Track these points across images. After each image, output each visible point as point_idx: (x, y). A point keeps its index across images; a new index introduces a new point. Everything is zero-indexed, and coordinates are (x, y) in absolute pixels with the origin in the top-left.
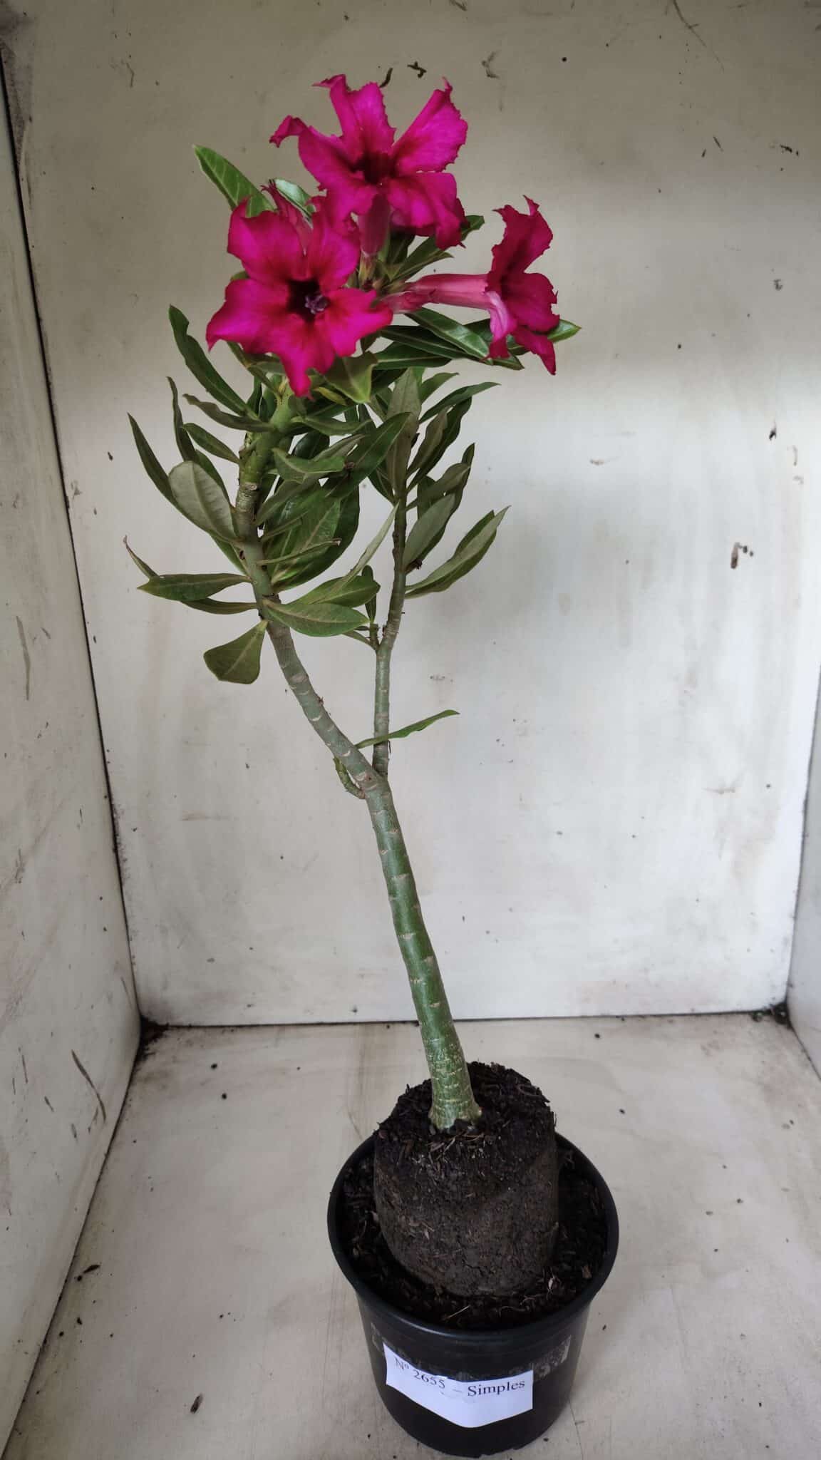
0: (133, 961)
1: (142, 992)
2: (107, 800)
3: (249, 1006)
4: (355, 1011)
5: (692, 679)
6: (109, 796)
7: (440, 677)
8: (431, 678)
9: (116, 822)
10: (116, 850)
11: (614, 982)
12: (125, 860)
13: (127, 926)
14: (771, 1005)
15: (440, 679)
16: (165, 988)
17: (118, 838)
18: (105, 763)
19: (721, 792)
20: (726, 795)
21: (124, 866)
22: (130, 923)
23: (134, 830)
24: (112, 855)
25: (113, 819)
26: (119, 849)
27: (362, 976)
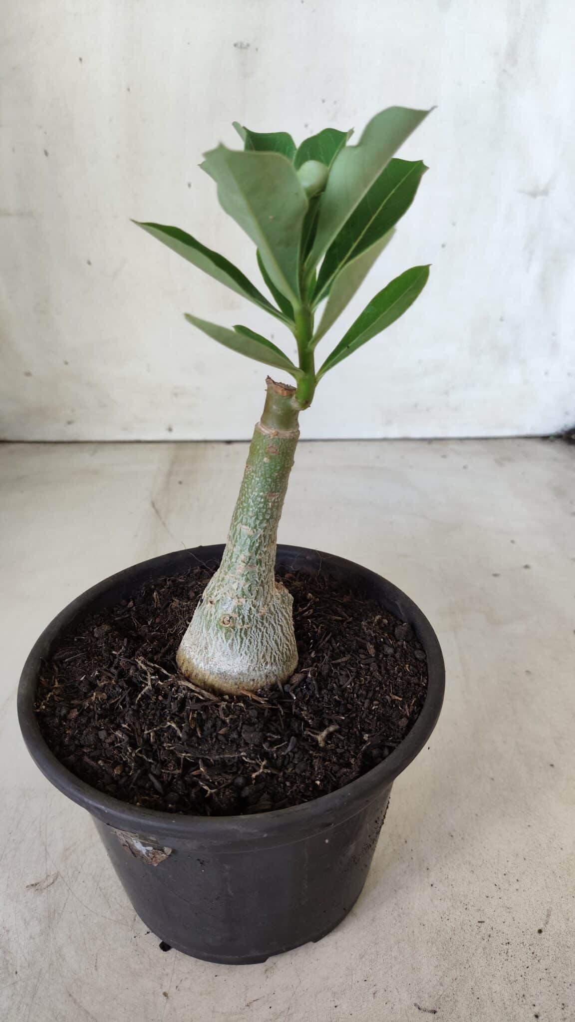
3: (69, 423)
4: (170, 430)
5: (512, 56)
7: (245, 44)
8: (235, 45)
11: (416, 405)
14: (563, 431)
15: (245, 48)
19: (534, 195)
20: (539, 198)
27: (176, 395)
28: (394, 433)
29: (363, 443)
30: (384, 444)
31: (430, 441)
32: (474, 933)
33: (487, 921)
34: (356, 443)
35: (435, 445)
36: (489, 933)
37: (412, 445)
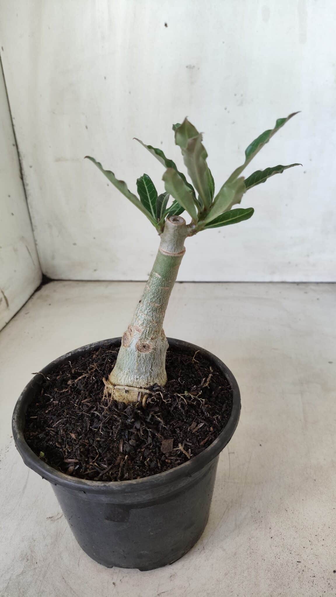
0: (37, 243)
1: (42, 261)
2: (15, 147)
3: (95, 270)
6: (16, 145)
7: (192, 66)
8: (187, 67)
9: (21, 162)
10: (22, 178)
12: (27, 185)
13: (31, 223)
16: (53, 258)
17: (23, 172)
18: (13, 125)
21: (27, 188)
22: (33, 221)
23: (31, 167)
24: (19, 180)
25: (19, 160)
26: (24, 177)
28: (277, 279)
29: (257, 284)
30: (270, 285)
31: (298, 283)
32: (294, 568)
33: (302, 562)
34: (254, 284)
35: (301, 286)
36: (303, 569)
37: (287, 286)
